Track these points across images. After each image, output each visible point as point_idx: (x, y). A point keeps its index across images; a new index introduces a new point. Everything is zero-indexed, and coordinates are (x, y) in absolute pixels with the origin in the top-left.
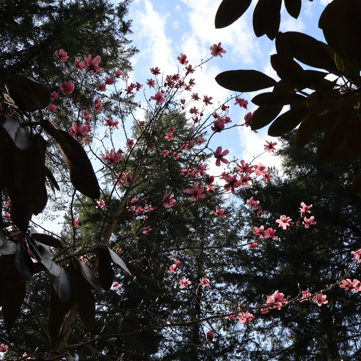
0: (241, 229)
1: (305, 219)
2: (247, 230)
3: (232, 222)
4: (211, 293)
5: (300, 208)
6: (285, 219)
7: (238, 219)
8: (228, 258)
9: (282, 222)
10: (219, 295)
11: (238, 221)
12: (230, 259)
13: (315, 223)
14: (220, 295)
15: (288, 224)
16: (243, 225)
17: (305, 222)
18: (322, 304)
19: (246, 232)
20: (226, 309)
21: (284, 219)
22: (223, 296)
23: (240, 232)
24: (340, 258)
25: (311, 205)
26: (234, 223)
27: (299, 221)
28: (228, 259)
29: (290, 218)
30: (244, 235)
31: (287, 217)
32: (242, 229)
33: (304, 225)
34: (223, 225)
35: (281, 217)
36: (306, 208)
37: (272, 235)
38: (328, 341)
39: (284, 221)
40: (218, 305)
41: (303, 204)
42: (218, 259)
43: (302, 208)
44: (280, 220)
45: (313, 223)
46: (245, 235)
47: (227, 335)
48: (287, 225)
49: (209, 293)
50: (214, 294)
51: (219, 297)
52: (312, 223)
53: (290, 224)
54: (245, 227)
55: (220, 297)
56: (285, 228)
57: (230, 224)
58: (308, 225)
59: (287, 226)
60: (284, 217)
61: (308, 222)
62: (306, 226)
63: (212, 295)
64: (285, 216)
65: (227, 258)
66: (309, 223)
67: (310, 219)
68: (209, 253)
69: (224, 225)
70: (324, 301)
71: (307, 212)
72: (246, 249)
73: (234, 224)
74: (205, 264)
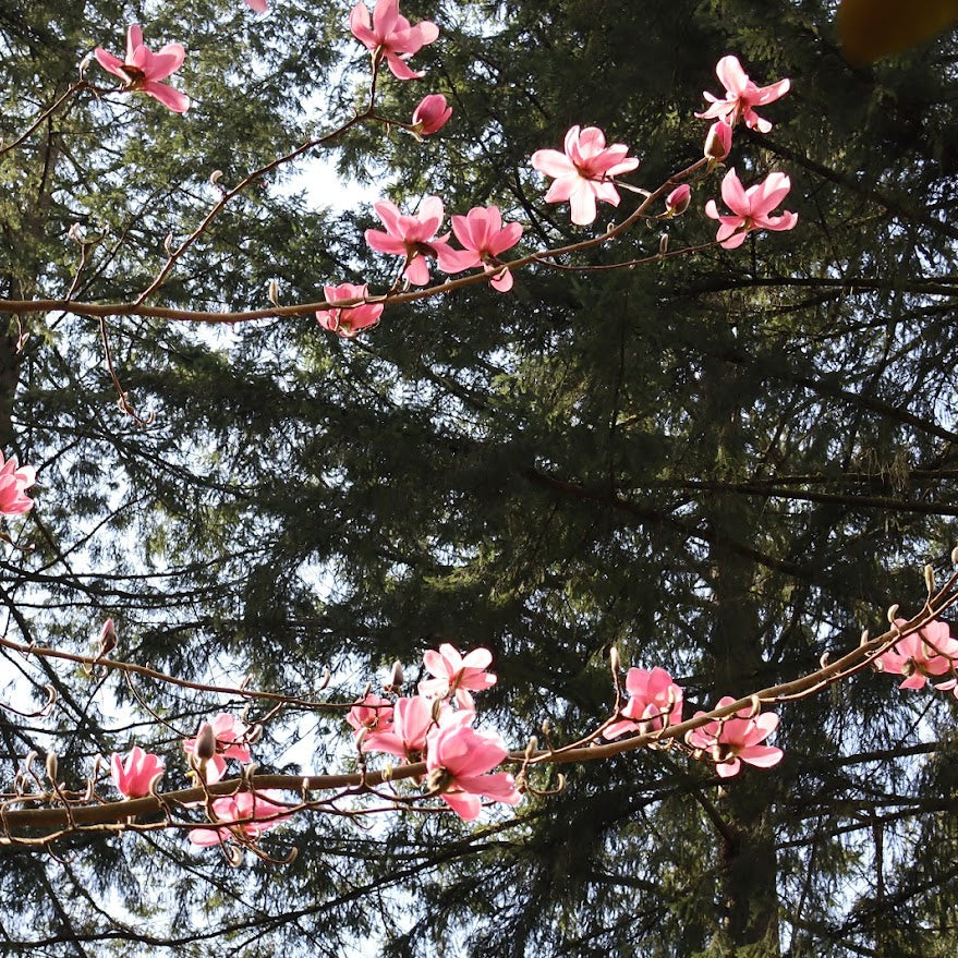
0: (307, 79)
1: (730, 182)
2: (346, 96)
3: (259, 25)
4: (71, 459)
5: (708, 96)
6: (598, 152)
7: (301, 13)
8: (207, 251)
9: (575, 173)
10: (121, 474)
11: (302, 27)
12: (213, 261)
13: (787, 221)
14: (125, 475)
15: (609, 194)
16: (325, 56)
17: (723, 208)
18: (743, 764)
19: (342, 105)
20: (149, 564)
21: (586, 153)
22: (143, 484)
23: (304, 102)
24: (880, 342)
25: (785, 86)
26: (270, 34)
27: (685, 188)
28: (205, 263)
29: (629, 155)
30: (326, 122)
31: (608, 145)
32: (317, 85)
33: (717, 224)
34: (200, 41)
35: (573, 136)
36: (743, 101)
37: (493, 261)
38: (724, 818)
39: (586, 172)
40: (106, 536)
41: (729, 69)
42: (141, 254)
43: (721, 93)
44: (565, 159)
45: (776, 220)
46: (331, 123)
47: (134, 725)
48: (601, 196)
49: (52, 461)
50: (88, 469)
51: (114, 486)
52: (770, 215)
53: (619, 190)
54: (335, 75)
55: (126, 487)
56: (584, 214)
57: (246, 41)
58: (738, 231)
59: (602, 207)
60: (593, 139)
61: (741, 210)
62: (724, 232)
63: (72, 472)
64: (601, 139)
65: (200, 254)
66: (750, 218)
67: (762, 190)
68: (86, 211)
69: (209, 38)
70: (755, 754)
71: (748, 124)
72: (325, 213)
73: (271, 43)
74: (51, 276)
